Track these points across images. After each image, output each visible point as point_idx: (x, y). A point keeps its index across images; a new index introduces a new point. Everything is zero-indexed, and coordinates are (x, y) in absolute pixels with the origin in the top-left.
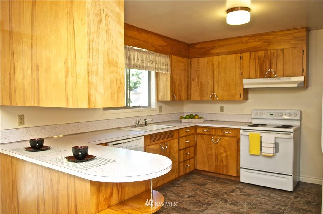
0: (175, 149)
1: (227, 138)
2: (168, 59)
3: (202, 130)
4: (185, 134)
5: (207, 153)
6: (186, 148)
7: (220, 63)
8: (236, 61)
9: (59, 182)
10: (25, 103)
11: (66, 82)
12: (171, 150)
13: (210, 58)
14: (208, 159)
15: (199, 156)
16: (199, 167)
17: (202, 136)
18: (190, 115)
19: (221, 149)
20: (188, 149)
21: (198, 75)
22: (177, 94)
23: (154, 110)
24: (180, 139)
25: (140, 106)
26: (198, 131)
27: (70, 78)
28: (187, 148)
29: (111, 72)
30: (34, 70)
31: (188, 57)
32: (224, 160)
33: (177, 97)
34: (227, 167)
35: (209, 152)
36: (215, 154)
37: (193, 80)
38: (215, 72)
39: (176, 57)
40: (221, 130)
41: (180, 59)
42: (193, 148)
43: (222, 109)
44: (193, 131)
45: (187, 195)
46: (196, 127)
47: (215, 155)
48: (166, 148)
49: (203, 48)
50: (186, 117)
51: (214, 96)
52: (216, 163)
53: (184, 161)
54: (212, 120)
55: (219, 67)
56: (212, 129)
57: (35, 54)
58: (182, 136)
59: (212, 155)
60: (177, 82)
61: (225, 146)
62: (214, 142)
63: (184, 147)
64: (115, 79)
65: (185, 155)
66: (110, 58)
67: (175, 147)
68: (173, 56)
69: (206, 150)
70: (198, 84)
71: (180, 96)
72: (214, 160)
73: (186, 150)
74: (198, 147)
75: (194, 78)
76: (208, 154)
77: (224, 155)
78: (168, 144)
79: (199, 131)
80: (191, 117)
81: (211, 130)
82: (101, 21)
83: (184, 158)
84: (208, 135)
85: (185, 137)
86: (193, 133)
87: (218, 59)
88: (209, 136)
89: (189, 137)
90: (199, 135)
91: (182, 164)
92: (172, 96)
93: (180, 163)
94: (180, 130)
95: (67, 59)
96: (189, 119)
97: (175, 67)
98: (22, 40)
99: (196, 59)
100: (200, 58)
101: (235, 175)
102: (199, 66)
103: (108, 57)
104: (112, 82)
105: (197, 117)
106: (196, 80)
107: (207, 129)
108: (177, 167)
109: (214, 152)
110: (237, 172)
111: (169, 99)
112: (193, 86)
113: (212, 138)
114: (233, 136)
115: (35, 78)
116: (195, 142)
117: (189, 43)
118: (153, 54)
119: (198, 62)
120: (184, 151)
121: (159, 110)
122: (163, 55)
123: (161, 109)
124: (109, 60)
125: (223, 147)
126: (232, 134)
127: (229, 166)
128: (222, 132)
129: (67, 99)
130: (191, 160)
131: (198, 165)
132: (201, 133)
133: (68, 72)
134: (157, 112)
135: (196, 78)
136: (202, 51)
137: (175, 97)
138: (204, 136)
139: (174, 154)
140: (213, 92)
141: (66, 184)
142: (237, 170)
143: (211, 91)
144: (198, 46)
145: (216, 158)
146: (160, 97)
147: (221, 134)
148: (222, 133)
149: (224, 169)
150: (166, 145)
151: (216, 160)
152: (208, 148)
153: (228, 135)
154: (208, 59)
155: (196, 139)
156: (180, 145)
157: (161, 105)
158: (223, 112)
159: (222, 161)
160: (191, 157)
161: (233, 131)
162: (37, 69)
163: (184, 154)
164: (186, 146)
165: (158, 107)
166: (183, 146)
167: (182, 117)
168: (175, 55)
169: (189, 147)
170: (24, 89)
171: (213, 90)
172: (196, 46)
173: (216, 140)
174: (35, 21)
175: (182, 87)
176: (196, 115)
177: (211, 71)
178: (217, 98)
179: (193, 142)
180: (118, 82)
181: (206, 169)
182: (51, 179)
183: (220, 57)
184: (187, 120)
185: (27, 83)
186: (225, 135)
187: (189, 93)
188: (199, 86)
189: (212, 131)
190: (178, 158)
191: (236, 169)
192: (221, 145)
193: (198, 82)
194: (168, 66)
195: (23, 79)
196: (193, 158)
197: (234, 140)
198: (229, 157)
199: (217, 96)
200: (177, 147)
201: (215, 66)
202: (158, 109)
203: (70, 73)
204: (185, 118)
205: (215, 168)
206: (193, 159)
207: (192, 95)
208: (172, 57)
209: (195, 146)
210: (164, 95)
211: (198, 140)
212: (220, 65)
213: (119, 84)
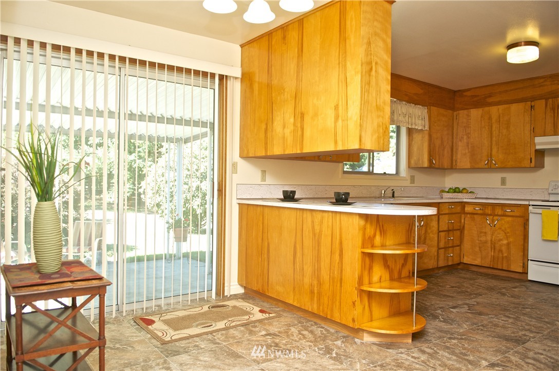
0: (434, 228)
1: (510, 219)
2: (426, 111)
3: (472, 208)
4: (447, 211)
5: (478, 240)
6: (448, 231)
7: (501, 115)
8: (524, 112)
9: (322, 222)
10: (284, 151)
11: (335, 126)
12: (428, 229)
13: (486, 109)
14: (480, 248)
15: (467, 245)
16: (466, 260)
17: (472, 216)
18: (456, 188)
19: (499, 234)
20: (451, 233)
21: (468, 133)
22: (437, 158)
23: (404, 179)
24: (440, 216)
25: (385, 173)
26: (466, 209)
27: (340, 123)
28: (450, 230)
29: (378, 117)
30: (298, 117)
31: (453, 109)
32: (504, 249)
33: (437, 163)
34: (508, 259)
35: (483, 239)
36: (491, 241)
37: (461, 141)
38: (494, 129)
39: (436, 108)
40: (500, 207)
41: (442, 111)
42: (458, 233)
43: (503, 182)
44: (459, 209)
45: (449, 285)
46: (463, 204)
47: (491, 243)
48: (422, 224)
49: (476, 96)
50: (450, 191)
51: (491, 162)
52: (492, 254)
53: (445, 248)
54: (488, 197)
55: (499, 122)
56: (487, 206)
57: (300, 103)
58: (443, 213)
59: (486, 242)
60: (438, 143)
61: (505, 229)
62: (490, 224)
63: (446, 229)
64: (381, 124)
65: (446, 240)
66: (378, 104)
67: (433, 227)
68: (432, 107)
69: (478, 236)
70: (468, 146)
71: (441, 162)
72: (490, 249)
73: (448, 234)
74: (466, 232)
75: (462, 138)
76: (481, 241)
77: (505, 242)
78: (424, 220)
79: (468, 209)
80: (456, 190)
81: (486, 208)
82: (371, 69)
83: (445, 243)
84: (481, 214)
85: (447, 216)
86: (459, 211)
87: (498, 109)
88: (482, 217)
89: (454, 216)
90: (468, 216)
91: (442, 251)
92: (430, 161)
93: (439, 249)
94: (441, 205)
95: (337, 105)
96: (454, 194)
97: (435, 123)
98: (284, 90)
99: (465, 111)
100: (472, 110)
101: (520, 270)
102: (469, 121)
103: (376, 102)
104: (379, 126)
105: (465, 191)
106: (465, 141)
107: (479, 206)
108: (436, 254)
109: (489, 238)
110: (523, 267)
111: (426, 164)
112: (460, 148)
113: (487, 219)
114: (518, 215)
115: (299, 125)
116: (462, 226)
117: (456, 89)
118: (406, 104)
119: (468, 116)
120: (446, 234)
121: (411, 180)
122: (419, 106)
123: (413, 179)
124: (377, 105)
125: (503, 231)
126: (517, 212)
127: (512, 258)
128: (502, 209)
129: (336, 142)
130: (455, 248)
131: (465, 257)
132: (470, 212)
133: (339, 117)
134: (408, 183)
135: (465, 137)
136: (475, 99)
137: (434, 161)
138: (475, 216)
139: (431, 235)
140: (490, 156)
141: (330, 224)
142: (524, 264)
143: (488, 155)
144: (468, 94)
145: (493, 246)
146: (412, 162)
147: (500, 212)
148: (503, 212)
149: (504, 262)
150: (422, 221)
151: (493, 249)
152: (481, 232)
153: (511, 214)
154: (483, 110)
155: (463, 221)
156: (440, 224)
157: (414, 173)
158: (505, 185)
159: (500, 251)
160: (455, 245)
161: (519, 208)
162: (301, 117)
163: (445, 238)
164: (448, 228)
165: (409, 177)
166: (444, 226)
167: (443, 191)
168: (435, 106)
169: (453, 230)
170: (284, 138)
171: (489, 154)
172: (465, 94)
173: (493, 221)
174: (301, 71)
175: (444, 150)
176: (464, 189)
177: (487, 127)
178: (495, 164)
179: (459, 224)
180: (385, 126)
181: (477, 262)
182: (313, 222)
183: (501, 107)
184: (450, 195)
185: (288, 132)
186: (507, 213)
187: (454, 158)
188: (468, 149)
189: (488, 209)
190: (436, 242)
191: (522, 262)
192: (500, 229)
193: (468, 143)
194: (424, 121)
195: (284, 127)
196: (458, 246)
197: (521, 220)
198: (511, 245)
199: (495, 162)
200: (437, 226)
201: (494, 120)
202: (409, 178)
203: (340, 118)
204: (448, 192)
205: (491, 262)
206: (458, 248)
207: (458, 161)
208: (430, 108)
209: (462, 230)
210: (419, 160)
211: (466, 222)
212: (501, 119)
213: (384, 129)
